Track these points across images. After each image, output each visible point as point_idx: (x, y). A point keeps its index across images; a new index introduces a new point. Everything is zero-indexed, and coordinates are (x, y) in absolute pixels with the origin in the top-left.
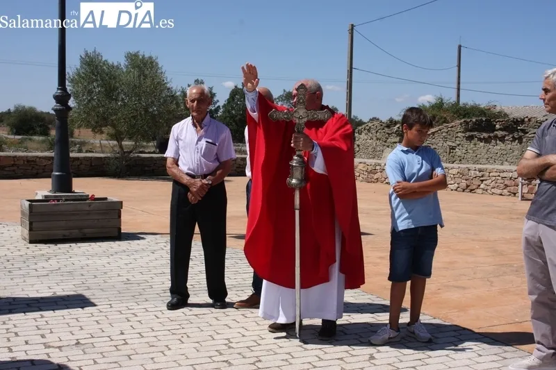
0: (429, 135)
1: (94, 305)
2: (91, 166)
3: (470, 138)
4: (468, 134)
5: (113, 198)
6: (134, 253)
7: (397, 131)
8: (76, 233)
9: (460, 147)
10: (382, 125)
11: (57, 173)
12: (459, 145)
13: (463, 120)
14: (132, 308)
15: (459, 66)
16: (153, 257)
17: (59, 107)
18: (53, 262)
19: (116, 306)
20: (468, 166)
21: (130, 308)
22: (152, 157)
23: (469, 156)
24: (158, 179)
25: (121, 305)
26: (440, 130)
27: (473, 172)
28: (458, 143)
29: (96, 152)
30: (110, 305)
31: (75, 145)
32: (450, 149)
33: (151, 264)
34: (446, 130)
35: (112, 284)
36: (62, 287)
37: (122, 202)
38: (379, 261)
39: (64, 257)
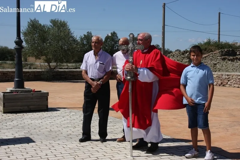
0: (203, 58)
1: (34, 142)
2: (35, 75)
3: (224, 59)
4: (223, 57)
5: (44, 91)
6: (54, 117)
7: (187, 56)
8: (26, 108)
9: (219, 64)
10: (180, 53)
11: (17, 79)
12: (218, 63)
13: (220, 50)
14: (52, 143)
15: (219, 23)
16: (63, 119)
17: (17, 47)
18: (14, 122)
19: (45, 142)
20: (222, 73)
21: (51, 143)
22: (65, 71)
23: (223, 68)
24: (68, 82)
25: (46, 142)
26: (209, 56)
27: (224, 76)
28: (218, 61)
29: (38, 69)
30: (41, 142)
31: (28, 65)
32: (214, 65)
33: (62, 123)
34: (212, 55)
35: (43, 132)
36: (19, 134)
37: (48, 93)
38: (174, 120)
39: (20, 120)
